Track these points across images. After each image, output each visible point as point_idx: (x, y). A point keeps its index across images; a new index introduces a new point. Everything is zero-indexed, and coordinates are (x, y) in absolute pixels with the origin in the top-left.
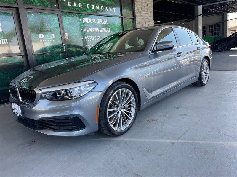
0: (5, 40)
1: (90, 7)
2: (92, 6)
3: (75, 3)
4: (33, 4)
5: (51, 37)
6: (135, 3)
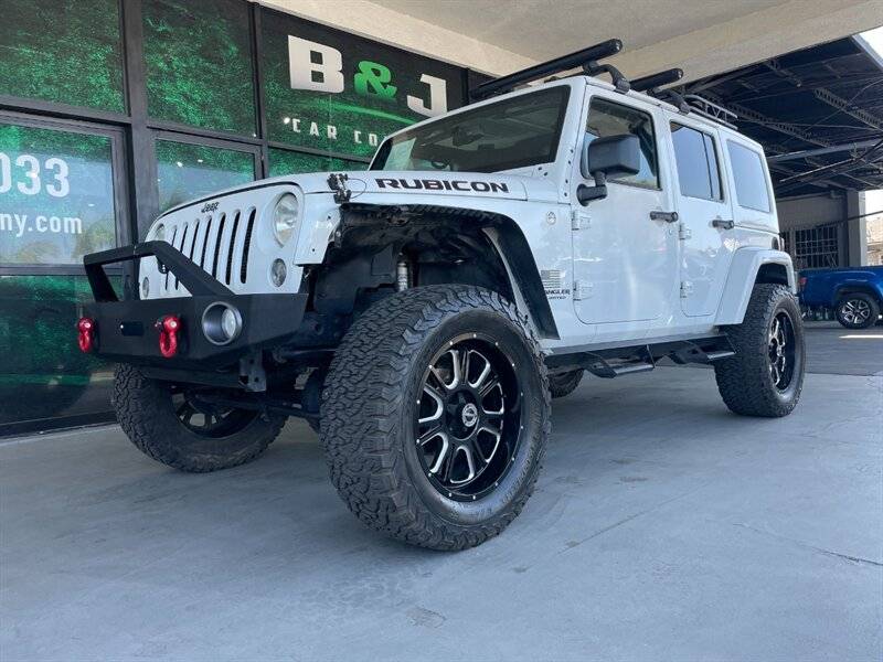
1: (364, 138)
2: (371, 135)
3: (314, 125)
4: (178, 119)
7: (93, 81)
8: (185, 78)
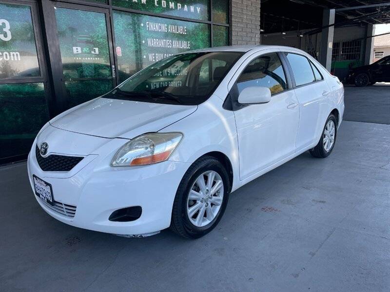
0: (17, 54)
1: (159, 3)
2: (163, 1)
5: (93, 52)
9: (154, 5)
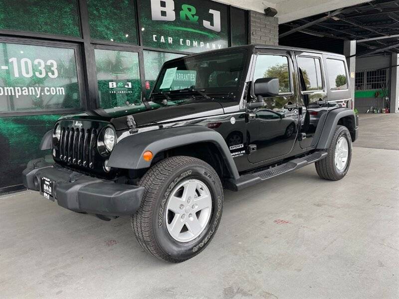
0: (62, 90)
1: (184, 42)
2: (187, 41)
3: (162, 37)
4: (104, 38)
5: (127, 86)
6: (252, 36)
7: (66, 22)
8: (106, 18)
9: (179, 44)
